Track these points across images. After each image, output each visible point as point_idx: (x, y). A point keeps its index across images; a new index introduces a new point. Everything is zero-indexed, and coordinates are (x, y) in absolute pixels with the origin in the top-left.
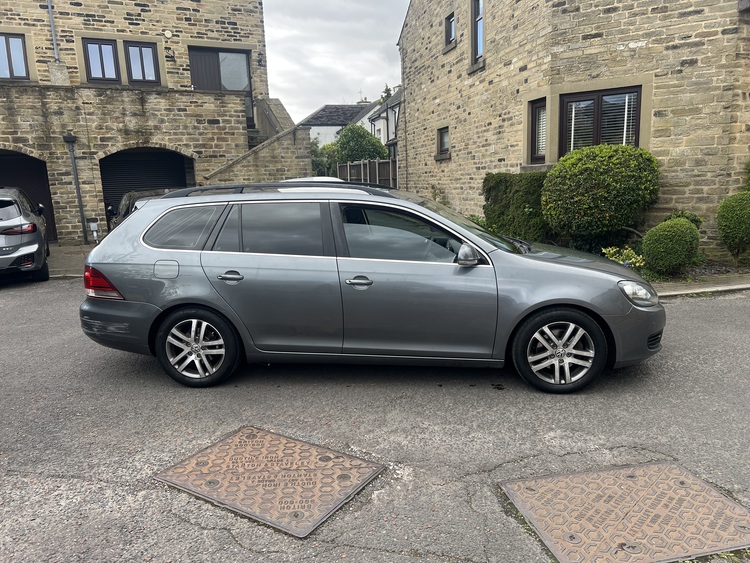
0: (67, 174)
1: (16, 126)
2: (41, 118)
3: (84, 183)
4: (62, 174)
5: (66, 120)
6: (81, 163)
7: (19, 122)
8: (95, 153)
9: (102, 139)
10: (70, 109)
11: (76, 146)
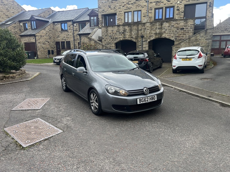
0: (140, 46)
1: (132, 34)
2: (137, 32)
3: (144, 48)
4: (139, 46)
5: (142, 32)
6: (144, 43)
7: (132, 33)
8: (147, 40)
9: (150, 36)
10: (143, 29)
11: (143, 38)
